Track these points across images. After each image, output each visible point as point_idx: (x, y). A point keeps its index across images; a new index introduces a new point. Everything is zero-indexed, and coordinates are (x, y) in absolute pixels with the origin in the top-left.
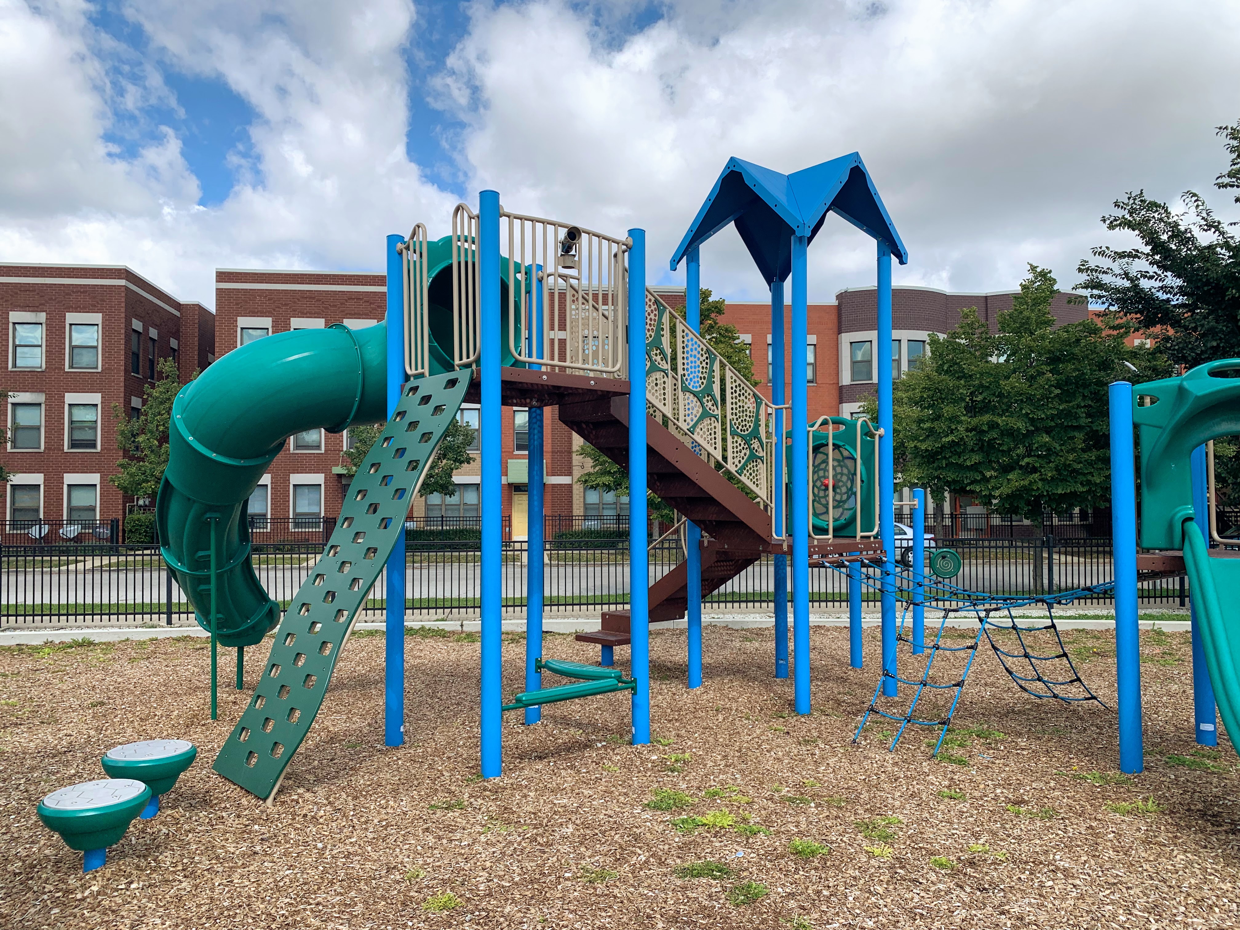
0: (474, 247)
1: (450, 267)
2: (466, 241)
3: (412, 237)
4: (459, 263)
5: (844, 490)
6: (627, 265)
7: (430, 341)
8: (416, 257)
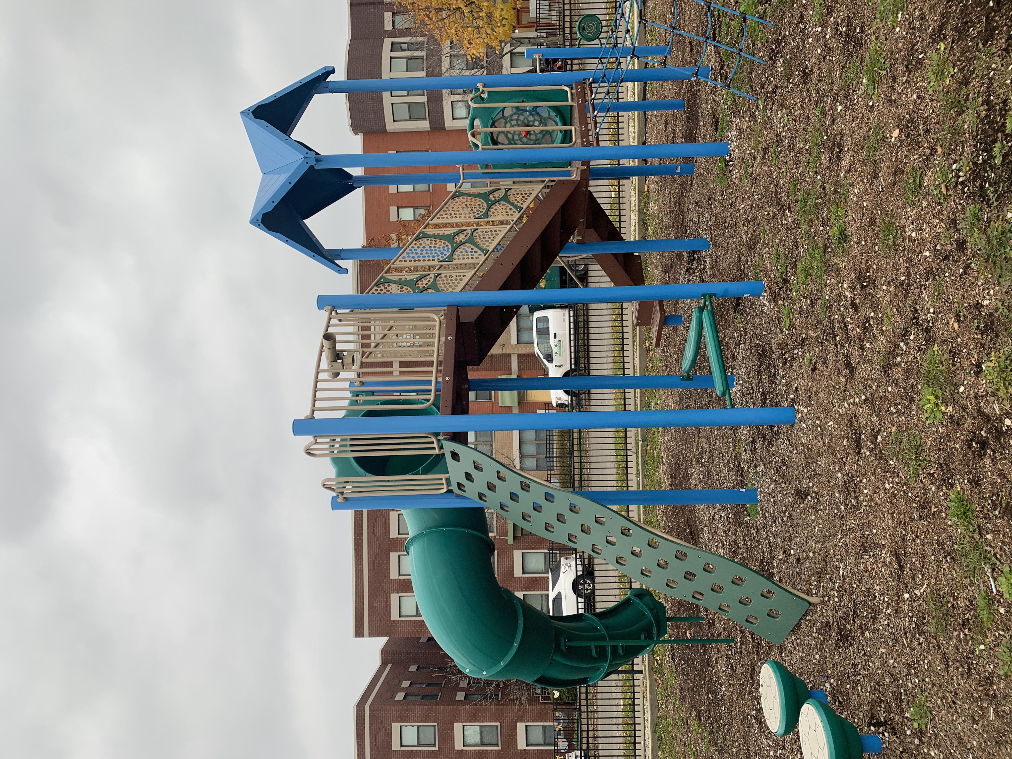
0: (338, 440)
1: (356, 459)
2: (333, 446)
3: (333, 490)
4: (352, 451)
5: (531, 118)
6: (347, 311)
7: (418, 473)
8: (349, 487)
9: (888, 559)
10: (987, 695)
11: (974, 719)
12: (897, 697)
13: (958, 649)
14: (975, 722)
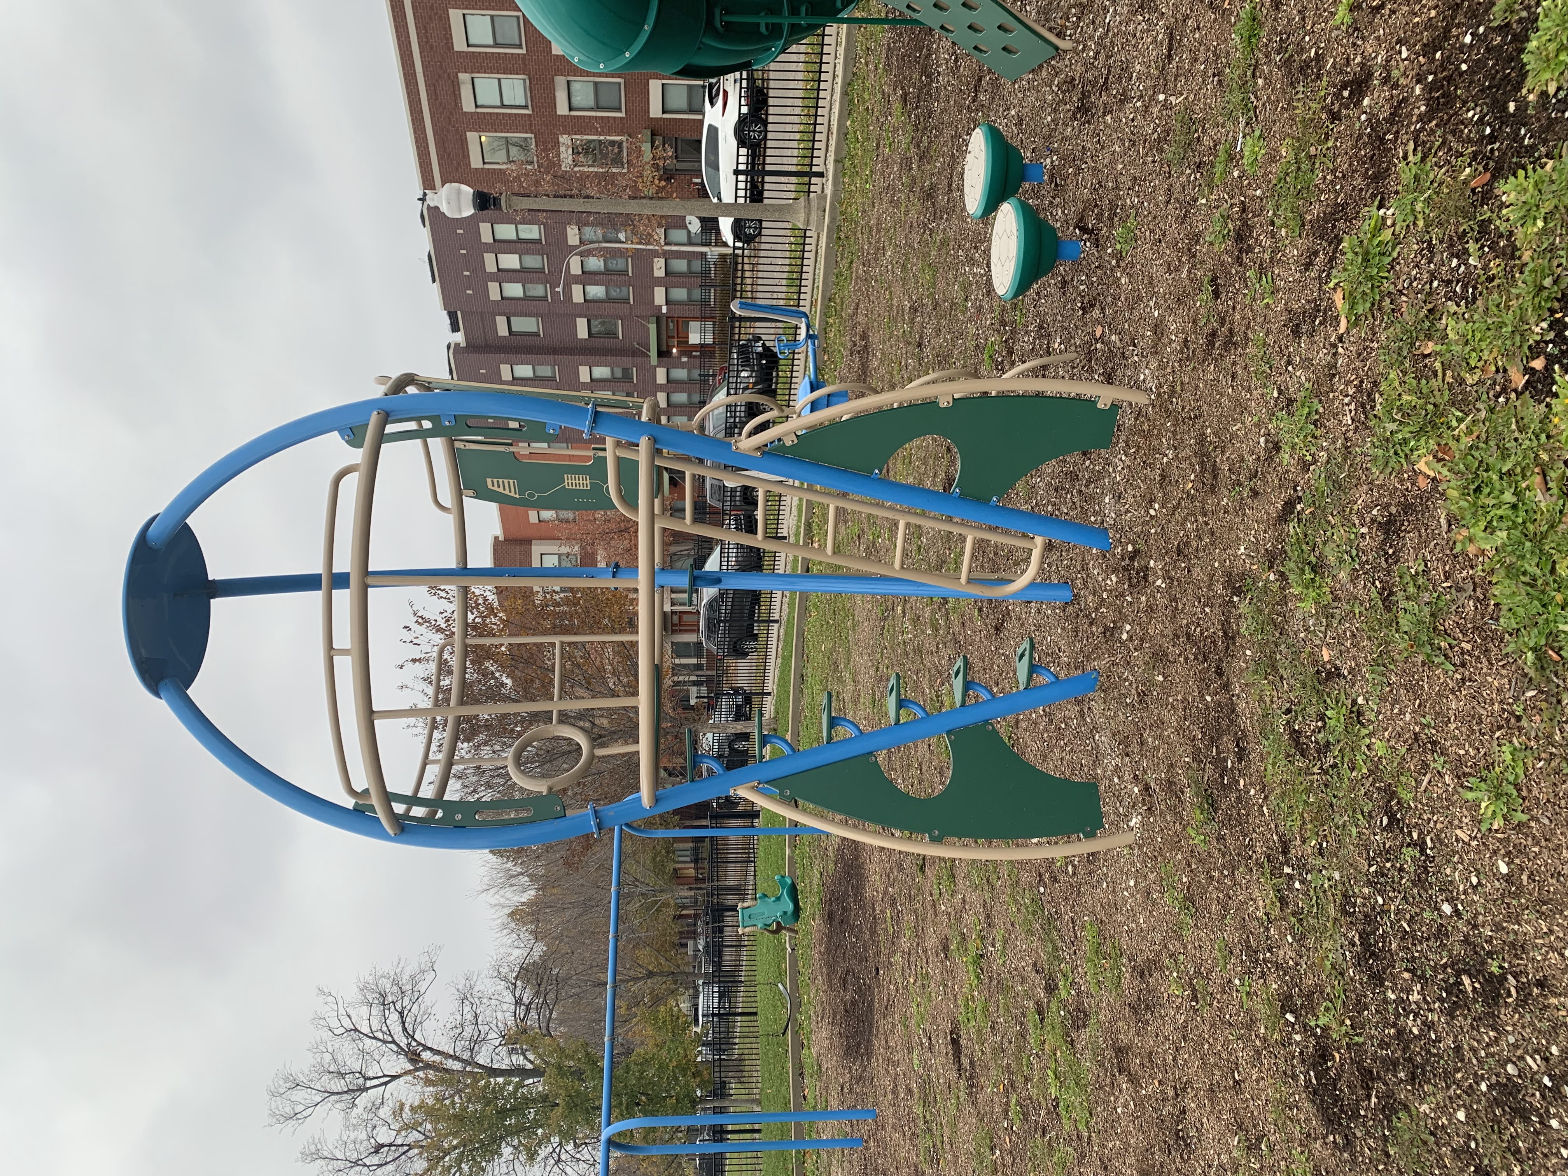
9: (1160, 36)
10: (1189, 250)
11: (1169, 268)
12: (1113, 206)
13: (1184, 190)
14: (1169, 271)
